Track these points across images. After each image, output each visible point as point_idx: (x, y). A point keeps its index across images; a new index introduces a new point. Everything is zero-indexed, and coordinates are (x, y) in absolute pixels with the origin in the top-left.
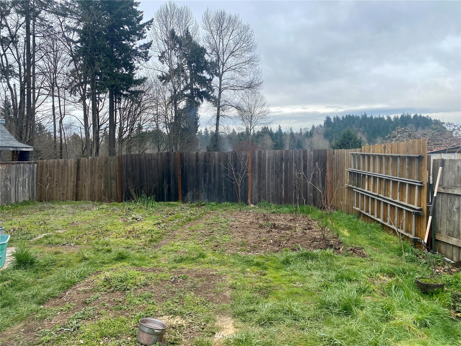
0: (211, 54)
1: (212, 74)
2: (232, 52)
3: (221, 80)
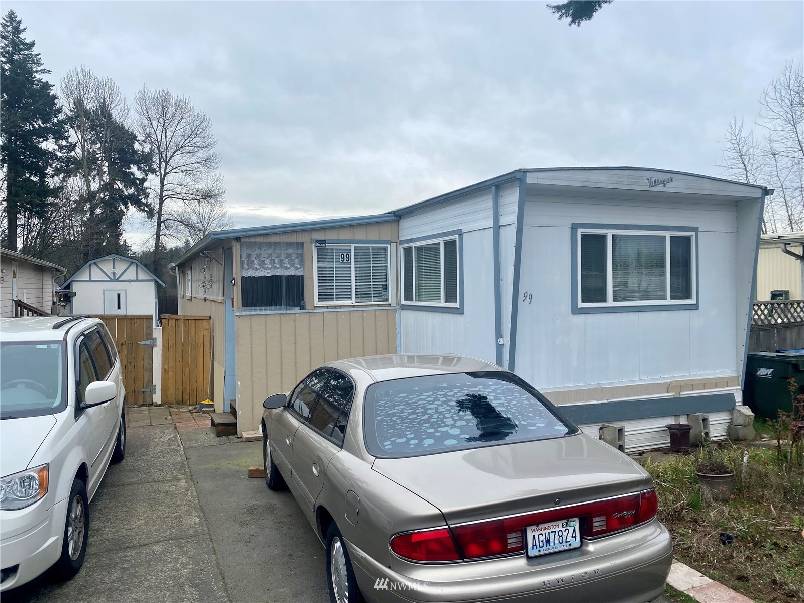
0: (144, 141)
1: (145, 171)
2: (179, 148)
3: (162, 185)
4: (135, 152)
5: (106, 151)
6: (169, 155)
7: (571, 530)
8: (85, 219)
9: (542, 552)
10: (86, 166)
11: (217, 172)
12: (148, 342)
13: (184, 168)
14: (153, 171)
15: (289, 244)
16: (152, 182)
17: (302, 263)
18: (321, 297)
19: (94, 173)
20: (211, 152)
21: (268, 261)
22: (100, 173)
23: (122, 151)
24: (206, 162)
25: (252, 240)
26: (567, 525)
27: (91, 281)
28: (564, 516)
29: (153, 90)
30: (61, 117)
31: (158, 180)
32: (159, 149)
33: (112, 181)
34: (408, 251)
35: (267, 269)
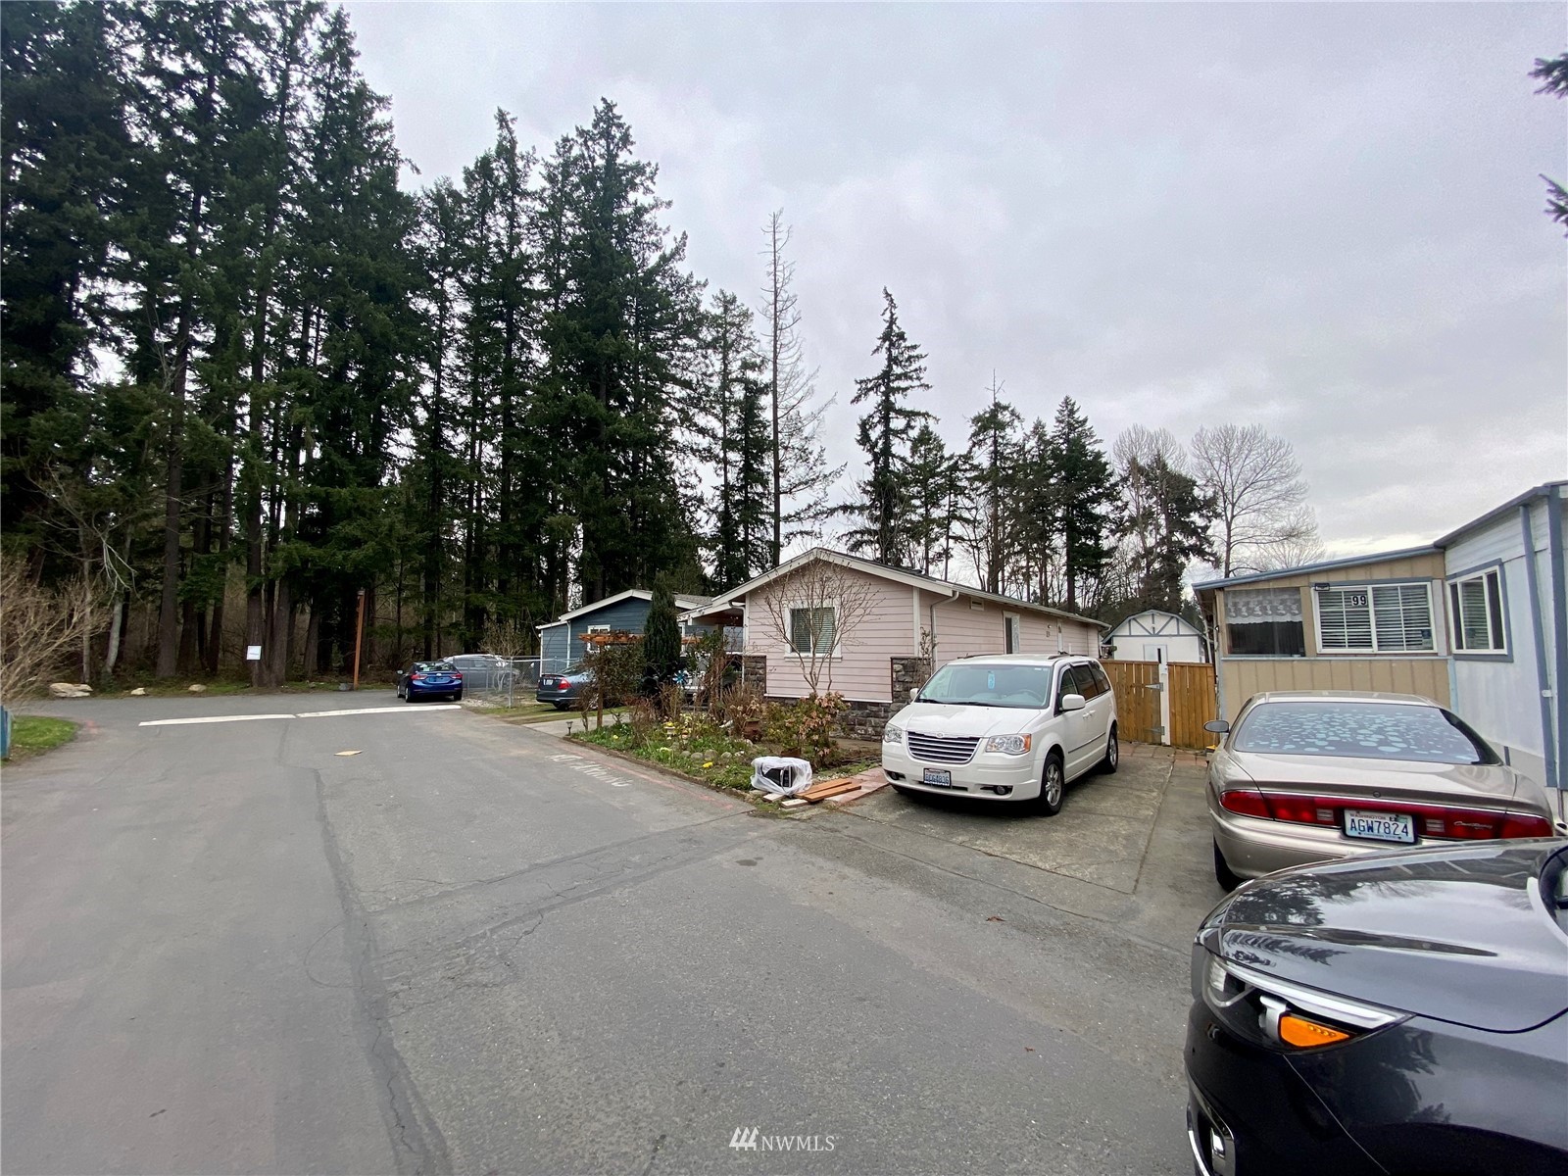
0: (1205, 486)
1: (1208, 517)
2: (1249, 485)
3: (1229, 530)
4: (1195, 499)
5: (1164, 504)
6: (1236, 495)
7: (1402, 826)
8: (1142, 576)
9: (1363, 835)
10: (1143, 520)
11: (1303, 505)
12: (1155, 686)
13: (1256, 507)
14: (1217, 515)
15: (1283, 590)
16: (1217, 529)
17: (1299, 608)
18: (1326, 644)
19: (1150, 528)
20: (1293, 482)
21: (1257, 608)
22: (1158, 528)
23: (1180, 501)
24: (1286, 496)
25: (1237, 588)
26: (1396, 820)
27: (1130, 636)
28: (1397, 811)
29: (1210, 429)
30: (1113, 480)
31: (1223, 525)
32: (1223, 491)
33: (1171, 532)
34: (1454, 587)
35: (1258, 615)
